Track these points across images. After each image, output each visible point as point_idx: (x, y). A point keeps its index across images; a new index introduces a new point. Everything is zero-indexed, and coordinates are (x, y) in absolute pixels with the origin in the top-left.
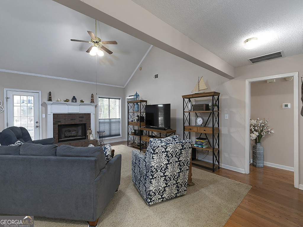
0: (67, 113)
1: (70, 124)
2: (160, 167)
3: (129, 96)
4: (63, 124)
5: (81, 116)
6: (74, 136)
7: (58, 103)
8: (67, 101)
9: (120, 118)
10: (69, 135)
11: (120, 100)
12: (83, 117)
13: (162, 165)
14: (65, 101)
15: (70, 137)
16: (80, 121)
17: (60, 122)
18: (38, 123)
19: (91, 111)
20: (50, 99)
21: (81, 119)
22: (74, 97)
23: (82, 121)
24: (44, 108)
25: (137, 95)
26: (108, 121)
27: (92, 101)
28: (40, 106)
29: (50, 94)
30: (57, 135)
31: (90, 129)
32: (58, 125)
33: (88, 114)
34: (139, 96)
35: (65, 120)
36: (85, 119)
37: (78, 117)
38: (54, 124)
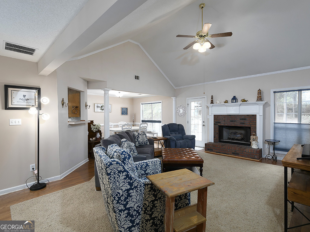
0: (227, 114)
1: (230, 125)
2: (117, 195)
4: (222, 125)
5: (243, 117)
8: (226, 102)
12: (245, 119)
13: (119, 193)
14: (225, 102)
15: (233, 139)
16: (241, 123)
17: (220, 123)
18: (205, 123)
19: (256, 112)
20: (212, 102)
21: (242, 121)
22: (234, 97)
23: (244, 123)
27: (259, 99)
28: (206, 108)
29: (212, 97)
31: (254, 135)
32: (218, 126)
33: (253, 115)
35: (225, 121)
36: (248, 122)
37: (238, 119)
38: (214, 124)
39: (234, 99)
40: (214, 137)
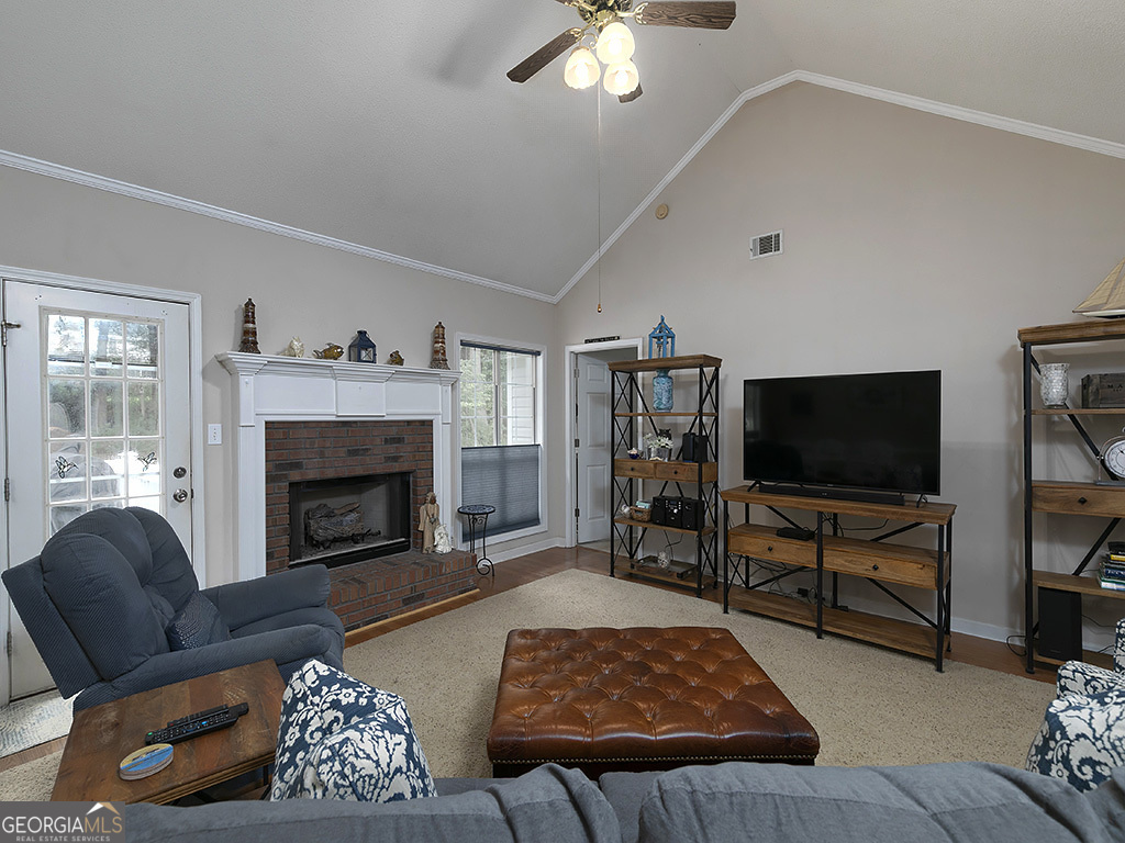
0: (333, 418)
1: (346, 475)
3: (587, 342)
4: (312, 475)
5: (393, 432)
6: (354, 539)
7: (289, 361)
8: (331, 353)
9: (540, 441)
10: (331, 534)
11: (540, 359)
12: (399, 440)
14: (323, 355)
16: (388, 459)
17: (297, 466)
18: (187, 477)
19: (434, 411)
20: (249, 343)
21: (392, 449)
22: (362, 333)
23: (395, 459)
24: (215, 392)
25: (663, 334)
26: (495, 455)
27: (439, 359)
28: (198, 380)
29: (249, 312)
30: (285, 540)
31: (433, 501)
32: (292, 485)
33: (423, 422)
34: (673, 338)
35: (322, 455)
36: (409, 449)
37: (378, 441)
38: (270, 479)
39: (362, 345)
40: (269, 556)
